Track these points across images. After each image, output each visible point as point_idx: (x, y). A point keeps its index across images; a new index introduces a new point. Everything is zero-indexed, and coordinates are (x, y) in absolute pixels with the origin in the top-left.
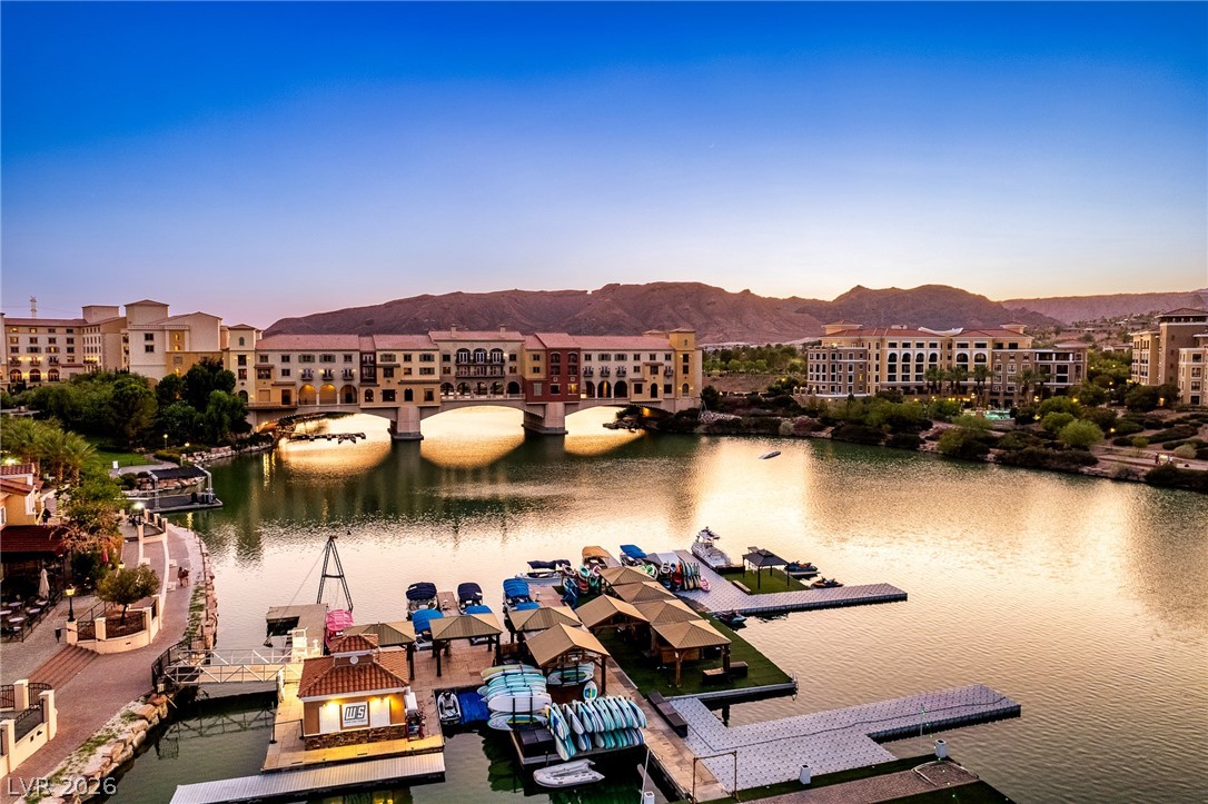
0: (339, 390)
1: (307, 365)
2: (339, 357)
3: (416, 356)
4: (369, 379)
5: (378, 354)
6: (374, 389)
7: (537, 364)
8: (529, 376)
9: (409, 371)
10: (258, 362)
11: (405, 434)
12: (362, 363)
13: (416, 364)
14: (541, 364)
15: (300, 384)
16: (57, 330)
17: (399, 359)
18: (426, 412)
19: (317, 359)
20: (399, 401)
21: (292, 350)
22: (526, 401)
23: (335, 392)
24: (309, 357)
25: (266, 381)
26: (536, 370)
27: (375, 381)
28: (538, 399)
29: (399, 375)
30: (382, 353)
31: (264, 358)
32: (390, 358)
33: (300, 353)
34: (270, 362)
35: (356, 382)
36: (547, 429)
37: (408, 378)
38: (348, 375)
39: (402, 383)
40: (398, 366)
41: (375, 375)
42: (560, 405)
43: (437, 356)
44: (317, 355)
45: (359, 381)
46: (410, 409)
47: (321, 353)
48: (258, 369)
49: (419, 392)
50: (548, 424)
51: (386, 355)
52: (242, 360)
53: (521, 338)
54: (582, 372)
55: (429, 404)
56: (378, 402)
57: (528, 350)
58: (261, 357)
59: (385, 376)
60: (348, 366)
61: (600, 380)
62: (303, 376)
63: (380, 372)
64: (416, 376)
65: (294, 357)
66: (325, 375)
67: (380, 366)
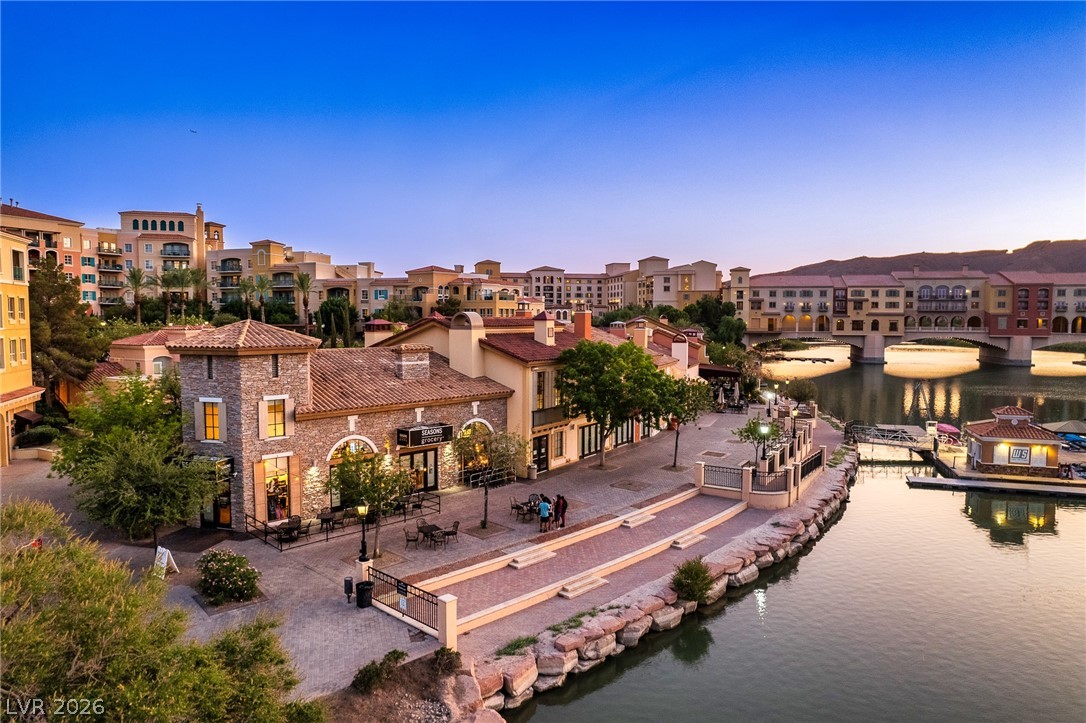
0: (814, 319)
1: (790, 299)
2: (816, 293)
3: (882, 292)
4: (841, 311)
5: (849, 290)
6: (844, 320)
7: (1002, 299)
8: (993, 310)
9: (875, 305)
10: (752, 296)
11: (871, 359)
12: (835, 298)
13: (882, 299)
14: (1007, 299)
15: (783, 314)
16: (593, 281)
17: (868, 294)
18: (890, 340)
19: (798, 294)
20: (867, 330)
21: (778, 287)
22: (989, 333)
23: (811, 321)
24: (791, 292)
25: (758, 311)
26: (1001, 305)
27: (846, 312)
28: (1003, 332)
29: (867, 308)
30: (852, 289)
31: (756, 294)
32: (860, 293)
33: (784, 289)
34: (761, 297)
35: (830, 314)
36: (1011, 361)
37: (874, 311)
38: (823, 308)
39: (869, 315)
40: (867, 300)
41: (846, 308)
42: (1027, 339)
43: (902, 292)
44: (798, 291)
45: (832, 312)
46: (876, 337)
47: (801, 289)
48: (752, 302)
49: (884, 324)
50: (1012, 356)
51: (856, 291)
52: (740, 294)
53: (985, 276)
54: (1054, 307)
55: (894, 333)
56: (848, 330)
57: (992, 286)
58: (754, 292)
59: (855, 308)
60: (823, 300)
61: (1074, 316)
62: (786, 308)
63: (850, 305)
64: (882, 309)
65: (780, 292)
66: (803, 308)
67: (851, 300)
